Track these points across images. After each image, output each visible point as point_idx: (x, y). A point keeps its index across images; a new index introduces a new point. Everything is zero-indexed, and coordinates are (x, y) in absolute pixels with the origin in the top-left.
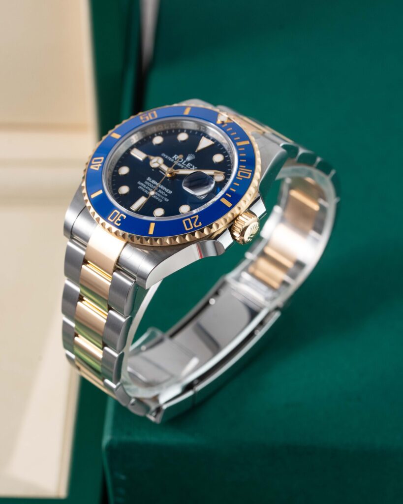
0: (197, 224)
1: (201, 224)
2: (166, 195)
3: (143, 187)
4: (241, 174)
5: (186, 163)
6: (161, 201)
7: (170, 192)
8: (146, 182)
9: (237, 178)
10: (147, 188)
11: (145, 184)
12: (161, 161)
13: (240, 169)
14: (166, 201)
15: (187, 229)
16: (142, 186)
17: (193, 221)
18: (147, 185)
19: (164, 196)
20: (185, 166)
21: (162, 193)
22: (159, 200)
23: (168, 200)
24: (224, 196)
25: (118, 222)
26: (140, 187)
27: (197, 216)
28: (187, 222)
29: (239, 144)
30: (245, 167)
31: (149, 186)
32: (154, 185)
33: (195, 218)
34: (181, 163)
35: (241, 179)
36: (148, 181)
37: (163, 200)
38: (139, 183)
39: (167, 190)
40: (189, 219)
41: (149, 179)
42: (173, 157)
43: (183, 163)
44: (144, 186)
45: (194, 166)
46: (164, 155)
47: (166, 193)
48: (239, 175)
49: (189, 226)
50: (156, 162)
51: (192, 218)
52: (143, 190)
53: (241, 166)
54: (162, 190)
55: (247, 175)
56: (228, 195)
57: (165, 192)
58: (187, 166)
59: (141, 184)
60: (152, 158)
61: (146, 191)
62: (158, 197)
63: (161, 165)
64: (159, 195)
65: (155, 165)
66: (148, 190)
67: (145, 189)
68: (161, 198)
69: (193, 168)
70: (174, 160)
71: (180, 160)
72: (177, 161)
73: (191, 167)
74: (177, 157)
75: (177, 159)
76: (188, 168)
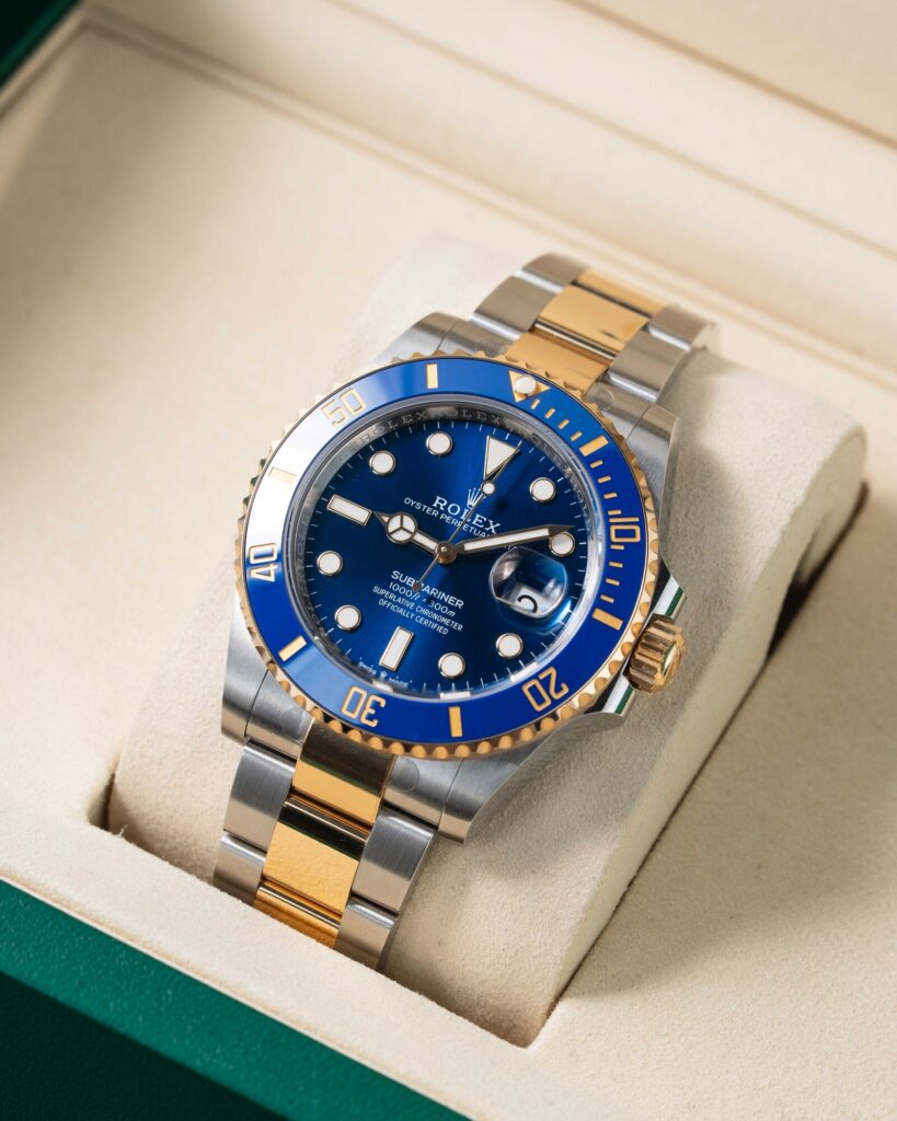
0: (558, 689)
1: (566, 690)
2: (453, 613)
3: (389, 600)
4: (619, 534)
5: (470, 515)
6: (446, 631)
7: (460, 604)
8: (392, 585)
9: (613, 547)
10: (399, 600)
11: (391, 591)
12: (409, 523)
13: (612, 520)
14: (457, 631)
15: (539, 708)
16: (385, 597)
17: (546, 683)
18: (397, 593)
19: (446, 616)
20: (470, 524)
21: (441, 608)
22: (440, 629)
23: (460, 628)
24: (599, 603)
25: (370, 717)
26: (383, 603)
27: (553, 672)
28: (533, 690)
29: (587, 450)
30: (619, 512)
31: (403, 596)
33: (549, 676)
35: (622, 548)
36: (397, 581)
37: (450, 629)
38: (376, 590)
39: (450, 599)
40: (535, 682)
41: (396, 575)
42: (435, 505)
44: (392, 596)
46: (409, 501)
47: (451, 608)
48: (614, 539)
49: (540, 700)
50: (401, 528)
51: (542, 677)
52: (393, 607)
53: (611, 513)
54: (437, 600)
55: (632, 534)
56: (604, 598)
57: (446, 604)
58: (474, 523)
59: (383, 592)
60: (386, 519)
61: (401, 611)
62: (435, 621)
63: (413, 534)
64: (435, 616)
65: (401, 537)
66: (405, 607)
67: (397, 604)
68: (442, 624)
69: (492, 527)
70: (441, 512)
71: (454, 509)
72: (448, 514)
73: (487, 525)
74: (443, 502)
75: (446, 507)
76: (478, 529)
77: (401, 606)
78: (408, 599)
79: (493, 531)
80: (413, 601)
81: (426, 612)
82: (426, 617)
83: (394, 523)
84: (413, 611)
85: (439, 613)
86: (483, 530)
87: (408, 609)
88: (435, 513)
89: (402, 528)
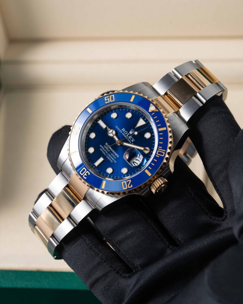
0: (130, 186)
1: (132, 186)
2: (115, 158)
3: (103, 149)
4: (159, 153)
5: (129, 135)
6: (112, 162)
7: (118, 156)
8: (105, 146)
9: (156, 156)
11: (104, 147)
12: (114, 132)
13: (159, 149)
14: (114, 163)
15: (124, 188)
16: (102, 148)
18: (105, 148)
19: (114, 158)
21: (113, 156)
23: (116, 162)
24: (147, 168)
25: (85, 176)
26: (101, 149)
27: (130, 181)
29: (160, 129)
30: (161, 148)
31: (106, 150)
32: (109, 149)
33: (129, 182)
34: (126, 135)
35: (158, 156)
36: (106, 145)
38: (101, 146)
39: (116, 154)
40: (125, 182)
41: (106, 144)
42: (122, 130)
43: (127, 135)
44: (104, 149)
45: (133, 139)
46: (117, 127)
47: (115, 156)
48: (157, 154)
51: (127, 181)
52: (102, 152)
53: (159, 147)
54: (113, 153)
55: (162, 154)
56: (149, 167)
57: (115, 155)
59: (102, 147)
60: (109, 129)
61: (104, 153)
62: (111, 158)
63: (114, 135)
64: (111, 157)
65: (111, 135)
66: (105, 152)
67: (104, 151)
68: (112, 160)
69: (133, 140)
70: (123, 132)
71: (126, 133)
72: (124, 133)
73: (132, 139)
74: (124, 130)
75: (124, 131)
76: (130, 139)
77: (104, 152)
78: (107, 151)
79: (133, 141)
80: (108, 151)
81: (110, 155)
82: (109, 157)
83: (111, 131)
84: (107, 154)
85: (112, 157)
86: (130, 140)
87: (106, 153)
88: (121, 132)
89: (112, 133)
